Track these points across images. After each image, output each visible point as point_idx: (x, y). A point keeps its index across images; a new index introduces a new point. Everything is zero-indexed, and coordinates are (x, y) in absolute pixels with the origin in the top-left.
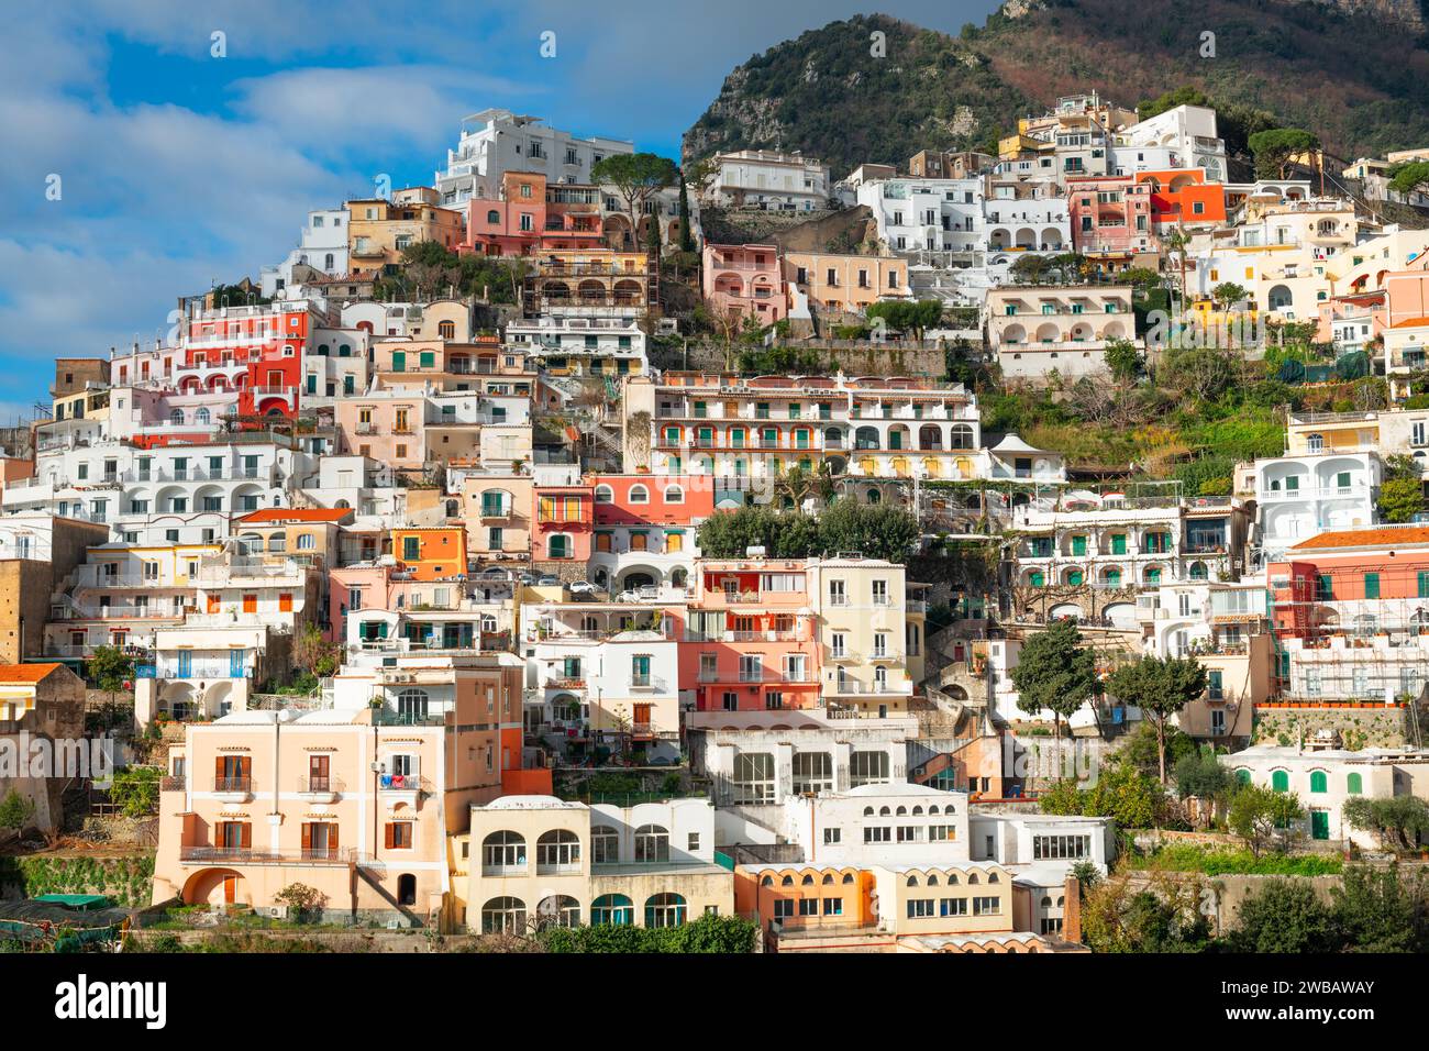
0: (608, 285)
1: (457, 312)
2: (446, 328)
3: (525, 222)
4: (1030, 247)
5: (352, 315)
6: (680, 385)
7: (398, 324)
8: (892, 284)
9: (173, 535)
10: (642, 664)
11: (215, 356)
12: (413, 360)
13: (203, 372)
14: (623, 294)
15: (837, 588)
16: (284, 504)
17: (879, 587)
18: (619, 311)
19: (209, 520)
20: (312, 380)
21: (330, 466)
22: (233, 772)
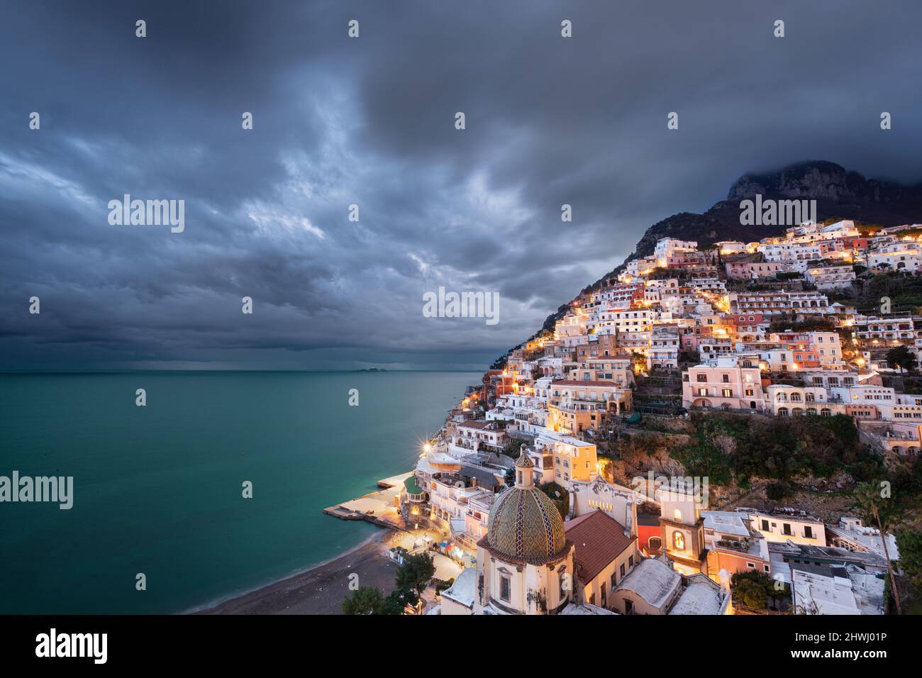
0: (708, 273)
1: (675, 281)
2: (673, 285)
3: (679, 261)
4: (809, 258)
5: (649, 283)
6: (741, 294)
7: (661, 284)
8: (777, 269)
9: (627, 330)
10: (783, 356)
11: (621, 293)
12: (672, 292)
13: (619, 296)
14: (712, 275)
15: (820, 339)
16: (654, 323)
17: (832, 339)
18: (711, 279)
19: (636, 327)
20: (647, 297)
21: (663, 315)
22: (702, 378)
